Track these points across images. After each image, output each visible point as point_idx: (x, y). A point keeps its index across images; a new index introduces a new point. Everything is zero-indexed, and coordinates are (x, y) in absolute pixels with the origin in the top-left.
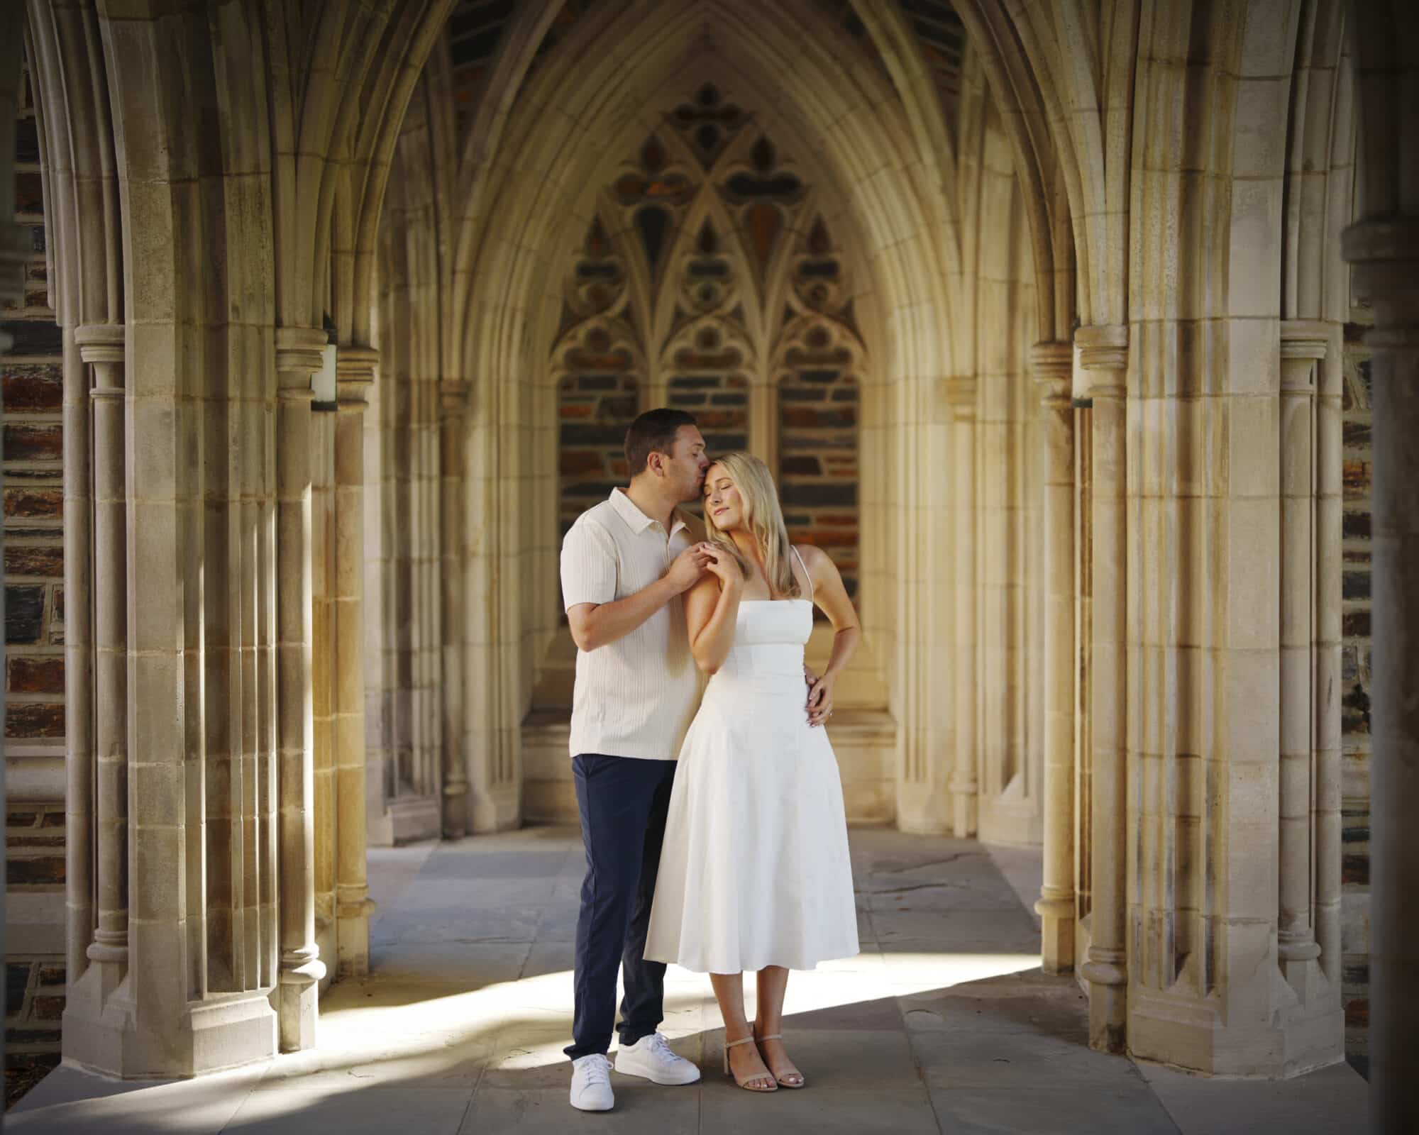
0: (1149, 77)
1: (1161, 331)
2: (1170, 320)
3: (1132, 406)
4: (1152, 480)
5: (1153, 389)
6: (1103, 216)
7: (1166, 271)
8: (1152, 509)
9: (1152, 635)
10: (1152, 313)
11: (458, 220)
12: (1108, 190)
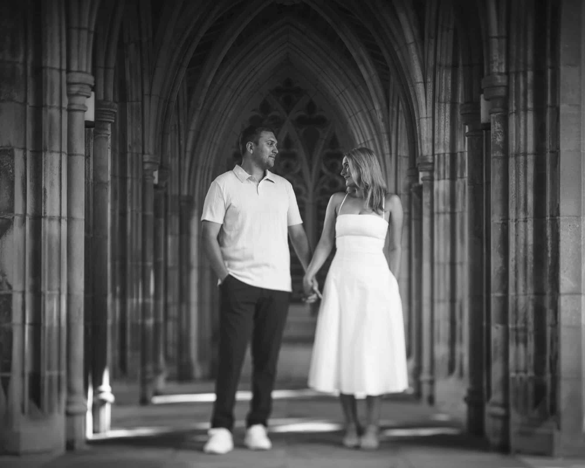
0: (440, 72)
1: (445, 158)
2: (447, 153)
3: (436, 183)
4: (442, 208)
5: (442, 177)
6: (426, 119)
7: (446, 137)
8: (442, 217)
9: (442, 259)
10: (442, 151)
11: (187, 130)
12: (427, 110)
